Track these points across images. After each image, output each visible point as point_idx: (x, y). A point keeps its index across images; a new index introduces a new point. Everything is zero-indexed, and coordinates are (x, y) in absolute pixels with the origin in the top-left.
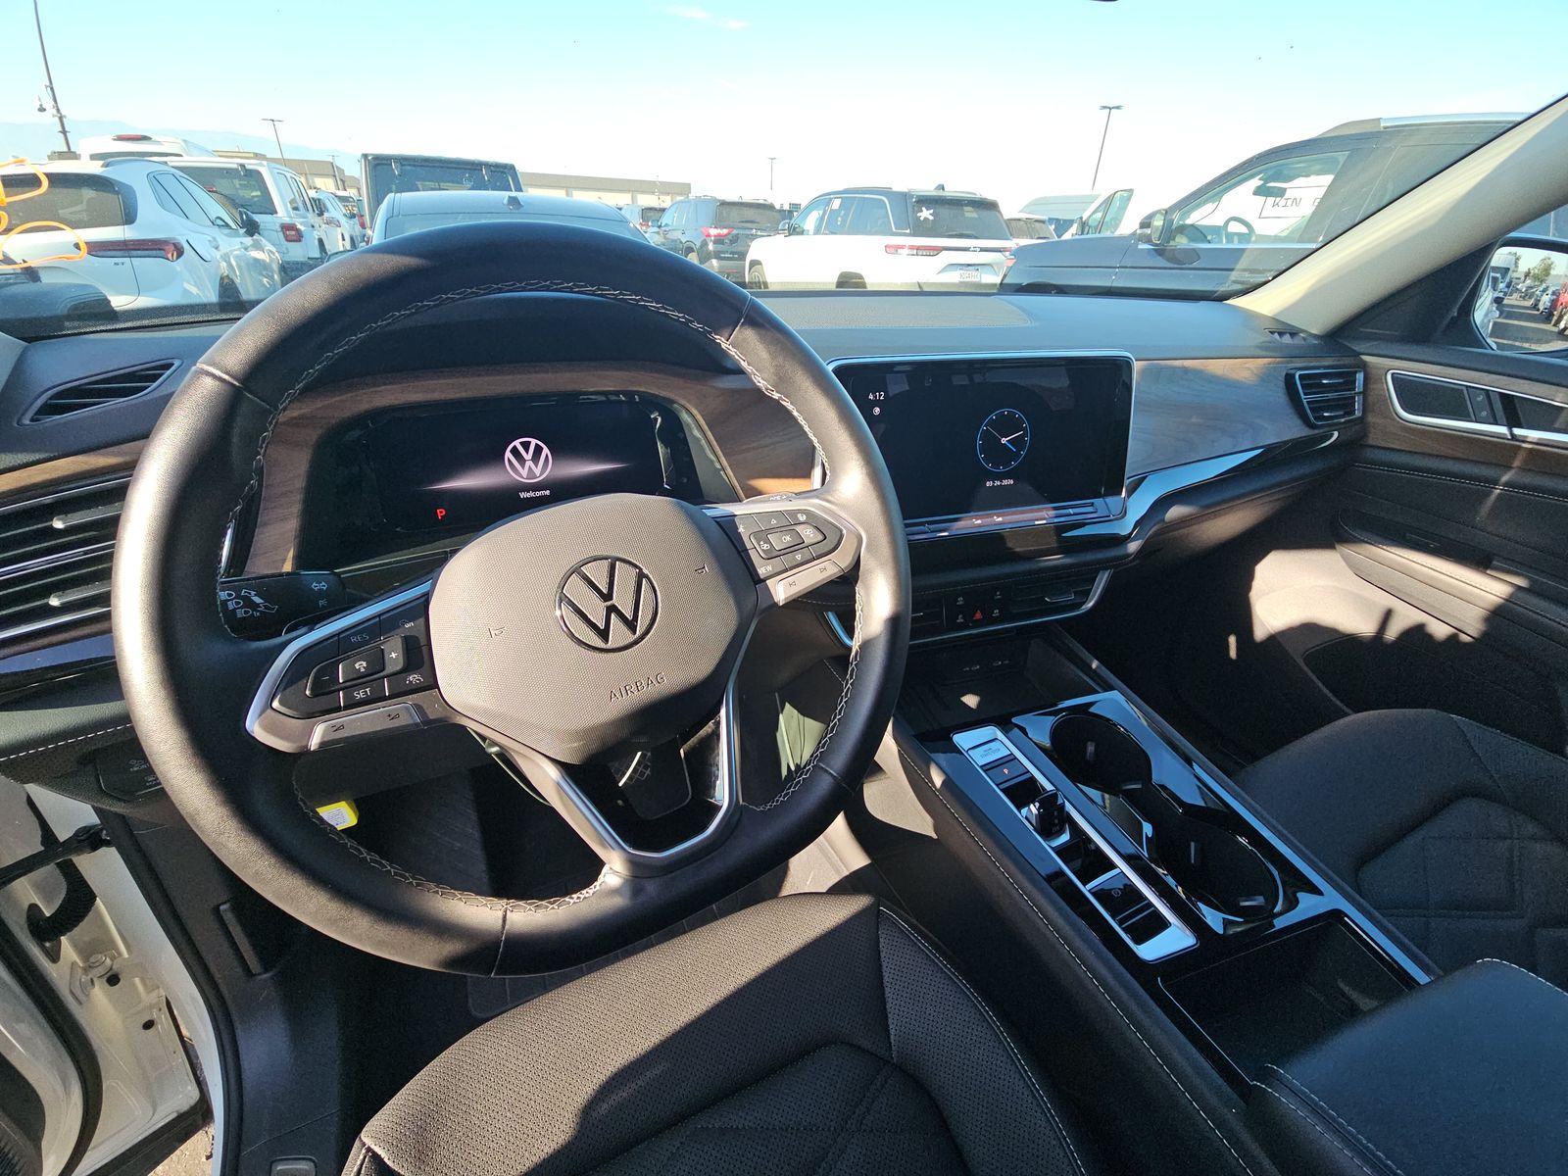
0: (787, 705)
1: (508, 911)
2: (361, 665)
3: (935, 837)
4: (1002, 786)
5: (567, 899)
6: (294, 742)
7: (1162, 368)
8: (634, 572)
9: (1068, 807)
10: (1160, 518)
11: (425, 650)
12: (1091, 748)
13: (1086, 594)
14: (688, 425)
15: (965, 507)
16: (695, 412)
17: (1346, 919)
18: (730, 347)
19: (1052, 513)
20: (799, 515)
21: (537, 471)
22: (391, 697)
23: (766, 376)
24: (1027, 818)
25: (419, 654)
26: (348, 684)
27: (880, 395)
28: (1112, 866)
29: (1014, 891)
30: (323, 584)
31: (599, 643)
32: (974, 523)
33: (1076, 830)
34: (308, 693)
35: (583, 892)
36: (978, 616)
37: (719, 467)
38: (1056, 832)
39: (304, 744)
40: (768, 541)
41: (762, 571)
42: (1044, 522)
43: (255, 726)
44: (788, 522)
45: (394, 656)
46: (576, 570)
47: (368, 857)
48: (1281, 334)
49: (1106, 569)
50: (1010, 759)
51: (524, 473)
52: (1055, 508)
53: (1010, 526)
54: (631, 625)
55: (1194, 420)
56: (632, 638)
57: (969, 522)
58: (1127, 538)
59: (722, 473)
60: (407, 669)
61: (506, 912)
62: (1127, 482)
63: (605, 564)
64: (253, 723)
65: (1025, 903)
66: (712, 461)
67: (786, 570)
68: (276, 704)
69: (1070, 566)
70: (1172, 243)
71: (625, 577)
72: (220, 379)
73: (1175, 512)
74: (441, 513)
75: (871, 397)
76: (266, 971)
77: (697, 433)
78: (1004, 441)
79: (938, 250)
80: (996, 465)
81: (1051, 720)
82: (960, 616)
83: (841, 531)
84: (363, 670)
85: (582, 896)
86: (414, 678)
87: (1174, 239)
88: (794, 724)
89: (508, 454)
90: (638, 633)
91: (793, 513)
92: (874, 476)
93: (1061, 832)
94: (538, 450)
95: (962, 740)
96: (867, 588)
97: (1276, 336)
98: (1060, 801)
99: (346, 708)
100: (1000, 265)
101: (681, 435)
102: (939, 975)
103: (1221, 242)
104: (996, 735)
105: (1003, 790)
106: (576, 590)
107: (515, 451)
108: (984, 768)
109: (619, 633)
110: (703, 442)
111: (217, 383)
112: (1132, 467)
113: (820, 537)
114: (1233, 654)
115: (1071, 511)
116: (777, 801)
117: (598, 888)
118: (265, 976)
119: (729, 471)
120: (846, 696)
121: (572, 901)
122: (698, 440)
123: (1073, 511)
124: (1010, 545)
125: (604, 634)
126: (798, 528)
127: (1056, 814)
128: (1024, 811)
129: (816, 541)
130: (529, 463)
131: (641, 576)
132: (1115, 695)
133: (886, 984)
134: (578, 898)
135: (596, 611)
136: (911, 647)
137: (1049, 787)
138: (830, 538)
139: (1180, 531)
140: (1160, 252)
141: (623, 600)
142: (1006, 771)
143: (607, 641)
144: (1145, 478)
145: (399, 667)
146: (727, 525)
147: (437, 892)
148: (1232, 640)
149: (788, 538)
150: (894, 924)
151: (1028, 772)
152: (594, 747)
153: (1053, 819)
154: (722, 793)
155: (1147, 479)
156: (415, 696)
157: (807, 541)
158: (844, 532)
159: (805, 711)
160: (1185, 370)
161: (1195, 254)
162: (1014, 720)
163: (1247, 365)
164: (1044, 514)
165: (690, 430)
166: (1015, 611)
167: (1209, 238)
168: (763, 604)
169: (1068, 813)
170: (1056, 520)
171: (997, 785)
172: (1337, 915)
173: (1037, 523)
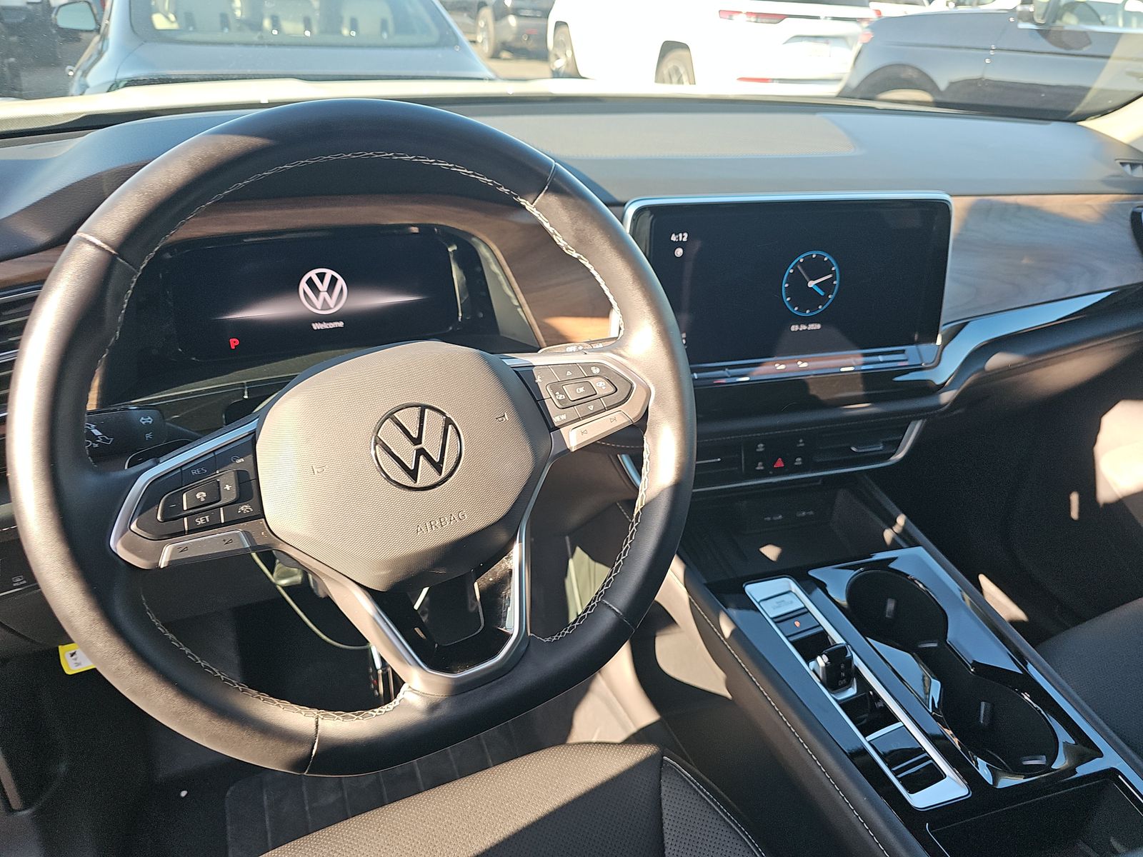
0: (578, 549)
1: (319, 719)
2: (201, 496)
3: (729, 696)
4: (792, 639)
5: (370, 712)
6: (148, 560)
7: (992, 204)
8: (442, 418)
9: (857, 661)
10: (980, 366)
11: (253, 483)
12: (891, 605)
13: (897, 445)
14: (486, 259)
15: (768, 351)
16: (494, 247)
17: (1120, 777)
18: (534, 209)
19: (862, 360)
20: (593, 368)
21: (331, 302)
22: (226, 524)
23: (565, 238)
24: (814, 671)
25: (249, 487)
26: (191, 511)
27: (683, 237)
28: (896, 720)
29: (795, 741)
30: (149, 418)
31: (410, 483)
32: (776, 368)
33: (864, 684)
34: (159, 518)
35: (384, 707)
36: (780, 463)
37: (516, 303)
38: (844, 685)
39: (156, 561)
40: (563, 392)
41: (557, 420)
42: (851, 369)
43: (117, 545)
44: (584, 373)
45: (229, 488)
46: (390, 416)
47: (202, 664)
48: (1133, 166)
49: (918, 419)
50: (804, 612)
51: (319, 303)
52: (865, 355)
53: (814, 372)
54: (438, 466)
55: (1025, 261)
56: (439, 478)
57: (772, 367)
58: (942, 387)
59: (519, 310)
60: (240, 500)
61: (317, 718)
62: (942, 329)
63: (417, 410)
64: (116, 542)
65: (804, 752)
66: (509, 297)
67: (579, 419)
68: (134, 527)
69: (876, 416)
70: (1058, 23)
71: (433, 423)
72: (103, 249)
73: (998, 360)
74: (234, 343)
75: (674, 238)
76: (26, 806)
77: (495, 268)
78: (811, 284)
79: (782, 17)
80: (802, 309)
81: (849, 575)
82: (760, 464)
83: (632, 385)
84: (203, 500)
85: (384, 711)
86: (245, 508)
87: (1061, 19)
88: (584, 570)
89: (303, 285)
90: (443, 474)
91: (587, 366)
92: (665, 333)
93: (848, 685)
94: (334, 281)
95: (755, 591)
96: (654, 438)
97: (1128, 168)
98: (849, 655)
99: (190, 532)
100: (855, 38)
101: (478, 269)
102: (718, 822)
103: (1116, 24)
104: (790, 586)
105: (793, 643)
106: (390, 433)
107: (310, 283)
108: (776, 620)
109: (426, 474)
110: (501, 278)
111: (98, 251)
112: (950, 311)
113: (612, 390)
114: (1075, 514)
115: (881, 358)
116: (563, 633)
117: (397, 703)
118: (25, 812)
119: (527, 308)
120: (631, 538)
121: (374, 714)
122: (495, 275)
123: (884, 360)
124: (813, 392)
125: (413, 474)
126: (592, 381)
127: (842, 667)
128: (812, 664)
129: (607, 393)
130: (324, 295)
131: (448, 422)
132: (919, 551)
133: (665, 830)
134: (380, 712)
135: (407, 453)
136: (695, 495)
137: (839, 640)
138: (622, 389)
139: (1006, 379)
140: (1044, 33)
141: (431, 444)
142: (797, 624)
143: (415, 480)
144: (967, 323)
145: (233, 498)
146: (525, 377)
147: (259, 698)
148: (1074, 498)
149: (582, 390)
150: (677, 773)
151: (820, 625)
152: (400, 575)
153: (840, 673)
154: (513, 623)
155: (969, 324)
156: (245, 524)
157: (600, 393)
158: (635, 385)
159: (595, 557)
160: (1019, 207)
161: (1085, 38)
162: (811, 573)
163: (1088, 203)
164: (852, 361)
165: (488, 264)
166: (818, 461)
167: (1103, 18)
168: (555, 450)
169: (856, 668)
170: (863, 368)
171: (787, 637)
172: (1112, 773)
173: (843, 370)
